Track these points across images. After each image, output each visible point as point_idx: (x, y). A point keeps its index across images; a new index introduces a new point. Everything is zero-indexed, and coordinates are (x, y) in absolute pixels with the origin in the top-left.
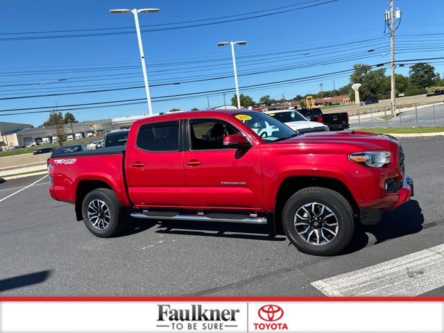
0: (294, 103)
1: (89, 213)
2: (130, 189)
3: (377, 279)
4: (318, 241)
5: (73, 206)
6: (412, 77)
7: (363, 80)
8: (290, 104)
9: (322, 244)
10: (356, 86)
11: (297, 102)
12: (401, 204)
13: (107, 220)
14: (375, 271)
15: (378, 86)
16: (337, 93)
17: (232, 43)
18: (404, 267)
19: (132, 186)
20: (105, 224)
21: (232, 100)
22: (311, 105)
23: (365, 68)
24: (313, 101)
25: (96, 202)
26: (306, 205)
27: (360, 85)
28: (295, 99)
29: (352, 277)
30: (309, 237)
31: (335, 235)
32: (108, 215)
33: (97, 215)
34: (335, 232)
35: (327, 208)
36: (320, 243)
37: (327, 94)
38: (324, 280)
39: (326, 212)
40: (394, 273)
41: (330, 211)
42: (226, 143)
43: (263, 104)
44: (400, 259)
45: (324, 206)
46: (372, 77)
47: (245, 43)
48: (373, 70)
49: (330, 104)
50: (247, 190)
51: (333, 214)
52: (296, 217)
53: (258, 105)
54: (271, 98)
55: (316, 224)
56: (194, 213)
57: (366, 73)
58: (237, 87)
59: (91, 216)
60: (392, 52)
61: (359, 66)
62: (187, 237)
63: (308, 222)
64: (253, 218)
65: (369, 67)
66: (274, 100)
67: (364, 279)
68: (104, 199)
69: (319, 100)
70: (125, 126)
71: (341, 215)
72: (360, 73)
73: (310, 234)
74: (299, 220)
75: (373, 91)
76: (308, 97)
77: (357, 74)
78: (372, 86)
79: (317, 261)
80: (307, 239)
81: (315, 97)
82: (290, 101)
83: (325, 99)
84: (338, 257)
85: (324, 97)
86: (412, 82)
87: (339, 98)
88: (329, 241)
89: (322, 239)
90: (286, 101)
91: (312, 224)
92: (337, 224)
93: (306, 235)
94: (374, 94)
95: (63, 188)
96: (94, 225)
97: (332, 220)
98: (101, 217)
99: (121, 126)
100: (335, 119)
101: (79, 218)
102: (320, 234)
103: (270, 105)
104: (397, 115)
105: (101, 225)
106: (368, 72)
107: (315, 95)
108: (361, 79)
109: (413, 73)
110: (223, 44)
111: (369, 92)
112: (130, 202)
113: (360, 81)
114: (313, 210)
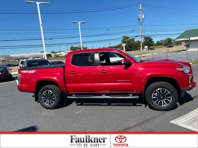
1: (43, 97)
2: (67, 85)
4: (163, 105)
6: (145, 42)
7: (126, 42)
10: (124, 45)
13: (54, 100)
15: (132, 45)
16: (116, 47)
17: (79, 22)
19: (68, 83)
20: (52, 103)
21: (70, 48)
23: (127, 38)
25: (47, 92)
26: (158, 89)
27: (125, 44)
30: (158, 103)
31: (170, 101)
32: (54, 98)
33: (47, 98)
34: (170, 100)
35: (167, 90)
39: (167, 92)
41: (169, 91)
45: (166, 90)
46: (129, 41)
47: (85, 23)
48: (130, 38)
50: (130, 84)
51: (170, 93)
55: (162, 97)
57: (127, 39)
58: (81, 42)
59: (44, 99)
60: (141, 31)
61: (125, 36)
62: (95, 107)
63: (158, 97)
65: (129, 38)
70: (17, 58)
72: (125, 40)
74: (154, 96)
75: (130, 47)
77: (124, 40)
78: (130, 45)
80: (157, 104)
86: (145, 44)
88: (167, 104)
92: (171, 97)
94: (131, 48)
95: (27, 85)
96: (45, 103)
98: (50, 99)
99: (15, 58)
101: (37, 99)
102: (163, 102)
104: (143, 57)
105: (49, 103)
106: (128, 39)
108: (125, 42)
109: (145, 40)
110: (75, 23)
111: (129, 48)
112: (67, 91)
113: (125, 43)
114: (161, 92)
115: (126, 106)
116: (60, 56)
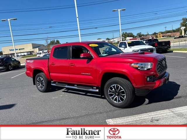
0: (152, 36)
1: (37, 82)
2: (50, 73)
3: (135, 121)
5: (32, 79)
8: (150, 36)
9: (119, 103)
10: (183, 28)
11: (154, 36)
12: (156, 87)
13: (43, 85)
14: (137, 117)
16: (174, 31)
17: (119, 10)
18: (152, 117)
20: (43, 87)
22: (160, 37)
24: (161, 35)
25: (39, 78)
26: (113, 85)
27: (185, 27)
28: (153, 34)
29: (126, 119)
31: (124, 99)
32: (43, 83)
33: (40, 83)
36: (118, 102)
37: (169, 32)
38: (112, 119)
40: (145, 119)
41: (122, 89)
42: (82, 57)
43: (138, 36)
44: (152, 113)
45: (120, 86)
47: (125, 10)
49: (170, 36)
50: (91, 77)
51: (123, 90)
52: (109, 90)
53: (136, 37)
54: (142, 34)
55: (117, 94)
56: (73, 85)
61: (185, 18)
62: (72, 94)
63: (114, 93)
64: (94, 89)
66: (143, 34)
67: (130, 120)
68: (42, 77)
69: (164, 35)
71: (127, 91)
73: (114, 98)
74: (110, 92)
76: (159, 33)
77: (184, 22)
79: (116, 110)
80: (113, 100)
81: (162, 33)
82: (150, 35)
83: (168, 34)
84: (126, 109)
85: (167, 33)
87: (174, 33)
88: (122, 102)
89: (119, 101)
90: (149, 35)
91: (115, 94)
92: (125, 94)
93: (113, 98)
95: (29, 72)
96: (39, 87)
97: (123, 92)
100: (164, 44)
101: (34, 84)
102: (118, 98)
103: (141, 37)
105: (41, 87)
107: (163, 32)
110: (115, 11)
112: (51, 79)
114: (115, 88)
115: (95, 98)
116: (113, 42)
